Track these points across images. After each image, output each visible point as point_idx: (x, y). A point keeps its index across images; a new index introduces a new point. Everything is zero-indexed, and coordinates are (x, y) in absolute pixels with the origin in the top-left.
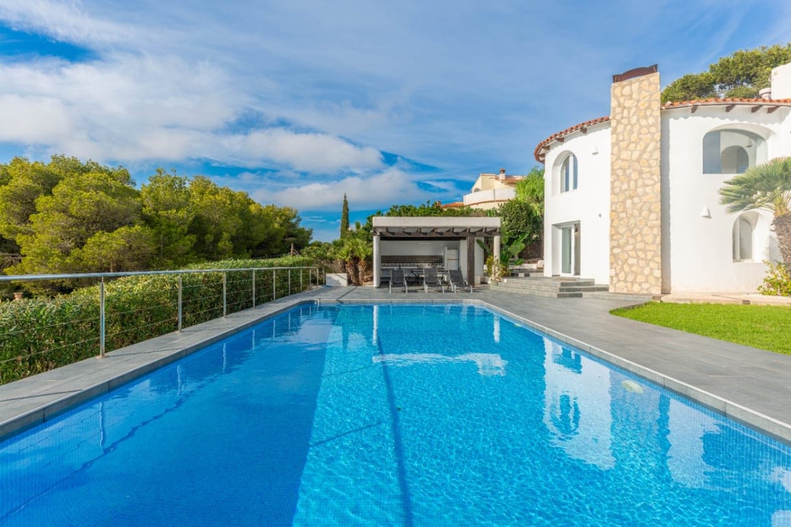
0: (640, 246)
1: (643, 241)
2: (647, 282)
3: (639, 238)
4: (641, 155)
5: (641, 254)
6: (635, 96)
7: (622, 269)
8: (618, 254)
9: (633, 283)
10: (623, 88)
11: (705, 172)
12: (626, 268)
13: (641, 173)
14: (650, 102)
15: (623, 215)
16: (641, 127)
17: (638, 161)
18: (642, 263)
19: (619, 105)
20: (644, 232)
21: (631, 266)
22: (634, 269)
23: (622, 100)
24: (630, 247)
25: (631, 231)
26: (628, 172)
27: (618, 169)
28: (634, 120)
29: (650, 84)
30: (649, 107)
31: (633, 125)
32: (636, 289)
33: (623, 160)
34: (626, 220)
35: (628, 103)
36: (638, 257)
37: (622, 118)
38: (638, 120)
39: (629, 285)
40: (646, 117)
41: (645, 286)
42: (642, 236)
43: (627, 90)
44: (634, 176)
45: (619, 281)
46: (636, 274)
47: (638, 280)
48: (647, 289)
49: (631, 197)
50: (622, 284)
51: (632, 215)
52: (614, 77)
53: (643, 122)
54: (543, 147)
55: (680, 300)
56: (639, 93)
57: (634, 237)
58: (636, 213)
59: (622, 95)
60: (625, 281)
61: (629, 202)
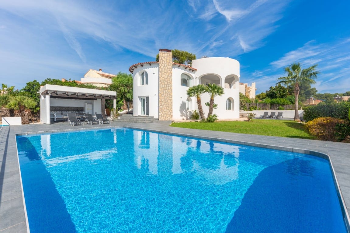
0: (167, 105)
1: (168, 104)
2: (169, 117)
3: (167, 103)
4: (167, 77)
5: (168, 108)
6: (166, 58)
7: (163, 113)
8: (161, 108)
9: (165, 117)
10: (162, 54)
11: (181, 85)
12: (164, 113)
13: (168, 82)
14: (170, 61)
15: (163, 95)
16: (168, 68)
17: (167, 78)
18: (168, 111)
19: (162, 59)
20: (168, 101)
21: (165, 112)
22: (166, 113)
23: (162, 57)
24: (165, 106)
25: (165, 100)
26: (164, 81)
27: (162, 80)
28: (166, 65)
29: (170, 55)
30: (169, 63)
31: (165, 67)
32: (166, 119)
33: (163, 78)
34: (164, 97)
35: (164, 59)
36: (167, 109)
37: (163, 64)
38: (167, 66)
39: (165, 118)
40: (169, 65)
41: (169, 118)
42: (168, 102)
43: (164, 55)
44: (166, 83)
45: (162, 117)
46: (166, 114)
47: (167, 116)
48: (169, 119)
49: (165, 90)
50: (163, 118)
51: (166, 96)
52: (160, 49)
53: (168, 66)
54: (134, 67)
55: (178, 122)
56: (167, 57)
57: (166, 102)
58: (166, 95)
59: (162, 56)
60: (164, 117)
61: (164, 91)
